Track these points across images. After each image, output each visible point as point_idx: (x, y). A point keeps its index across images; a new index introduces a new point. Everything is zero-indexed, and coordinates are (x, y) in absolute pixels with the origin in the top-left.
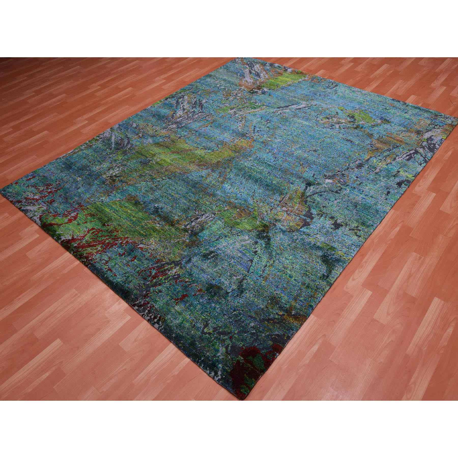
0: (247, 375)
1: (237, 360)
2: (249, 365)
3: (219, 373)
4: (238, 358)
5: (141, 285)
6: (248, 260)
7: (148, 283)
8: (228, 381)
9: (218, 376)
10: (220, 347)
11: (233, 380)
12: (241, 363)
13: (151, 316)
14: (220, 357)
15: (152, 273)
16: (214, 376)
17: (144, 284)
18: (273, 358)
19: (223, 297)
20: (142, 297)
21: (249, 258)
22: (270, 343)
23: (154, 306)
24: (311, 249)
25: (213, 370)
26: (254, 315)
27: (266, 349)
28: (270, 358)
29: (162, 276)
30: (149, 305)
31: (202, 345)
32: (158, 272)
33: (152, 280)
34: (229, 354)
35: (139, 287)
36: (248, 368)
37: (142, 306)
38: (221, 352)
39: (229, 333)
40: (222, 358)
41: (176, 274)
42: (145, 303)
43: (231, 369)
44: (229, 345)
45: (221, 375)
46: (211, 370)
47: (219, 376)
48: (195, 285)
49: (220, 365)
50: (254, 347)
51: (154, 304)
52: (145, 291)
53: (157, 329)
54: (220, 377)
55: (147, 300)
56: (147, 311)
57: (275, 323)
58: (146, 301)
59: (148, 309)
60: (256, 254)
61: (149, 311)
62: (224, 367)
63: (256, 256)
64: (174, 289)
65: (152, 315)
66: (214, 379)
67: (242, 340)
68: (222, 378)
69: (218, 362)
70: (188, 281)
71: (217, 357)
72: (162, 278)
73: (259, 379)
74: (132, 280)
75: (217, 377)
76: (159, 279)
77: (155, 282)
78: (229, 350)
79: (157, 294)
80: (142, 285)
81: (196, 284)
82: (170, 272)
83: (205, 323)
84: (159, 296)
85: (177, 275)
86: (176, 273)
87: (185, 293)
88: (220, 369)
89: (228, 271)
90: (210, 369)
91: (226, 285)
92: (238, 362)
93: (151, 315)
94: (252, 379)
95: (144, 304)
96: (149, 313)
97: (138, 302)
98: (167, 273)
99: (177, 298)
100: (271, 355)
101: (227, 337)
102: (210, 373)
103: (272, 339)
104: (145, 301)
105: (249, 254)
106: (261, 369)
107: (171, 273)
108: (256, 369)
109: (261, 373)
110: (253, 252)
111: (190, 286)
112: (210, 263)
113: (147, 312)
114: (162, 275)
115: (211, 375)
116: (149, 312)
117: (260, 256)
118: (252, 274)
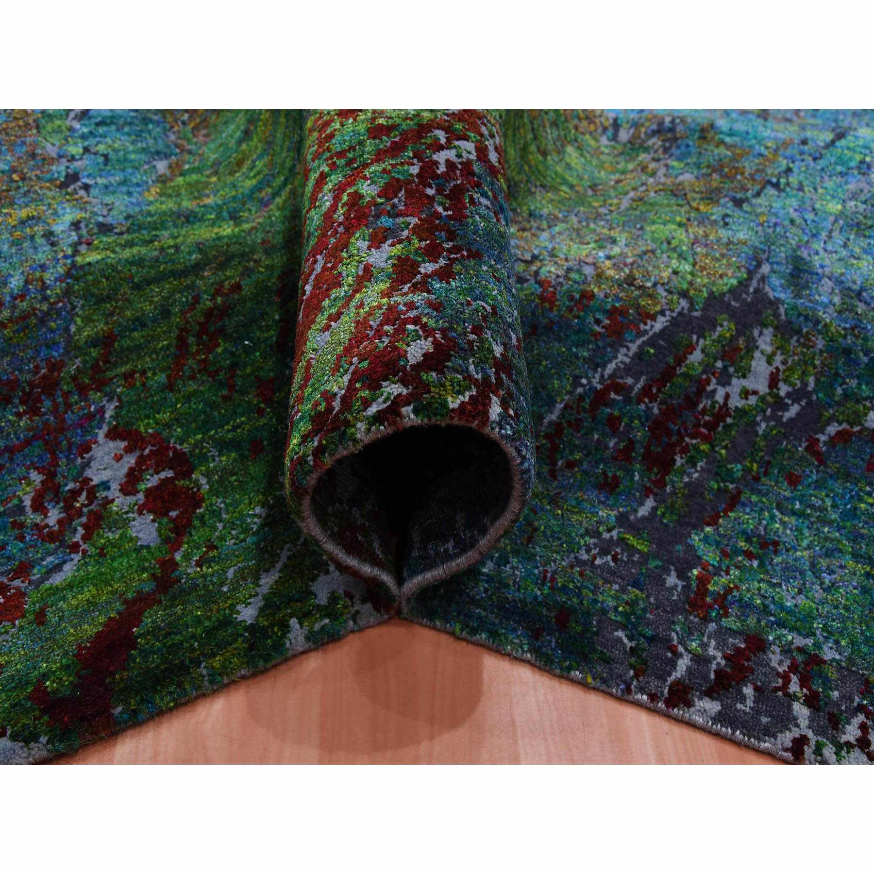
7: (644, 511)
17: (624, 521)
29: (705, 437)
33: (661, 483)
35: (604, 552)
72: (713, 451)
76: (693, 460)
82: (738, 382)
86: (774, 381)
98: (719, 399)
107: (745, 394)
114: (698, 424)
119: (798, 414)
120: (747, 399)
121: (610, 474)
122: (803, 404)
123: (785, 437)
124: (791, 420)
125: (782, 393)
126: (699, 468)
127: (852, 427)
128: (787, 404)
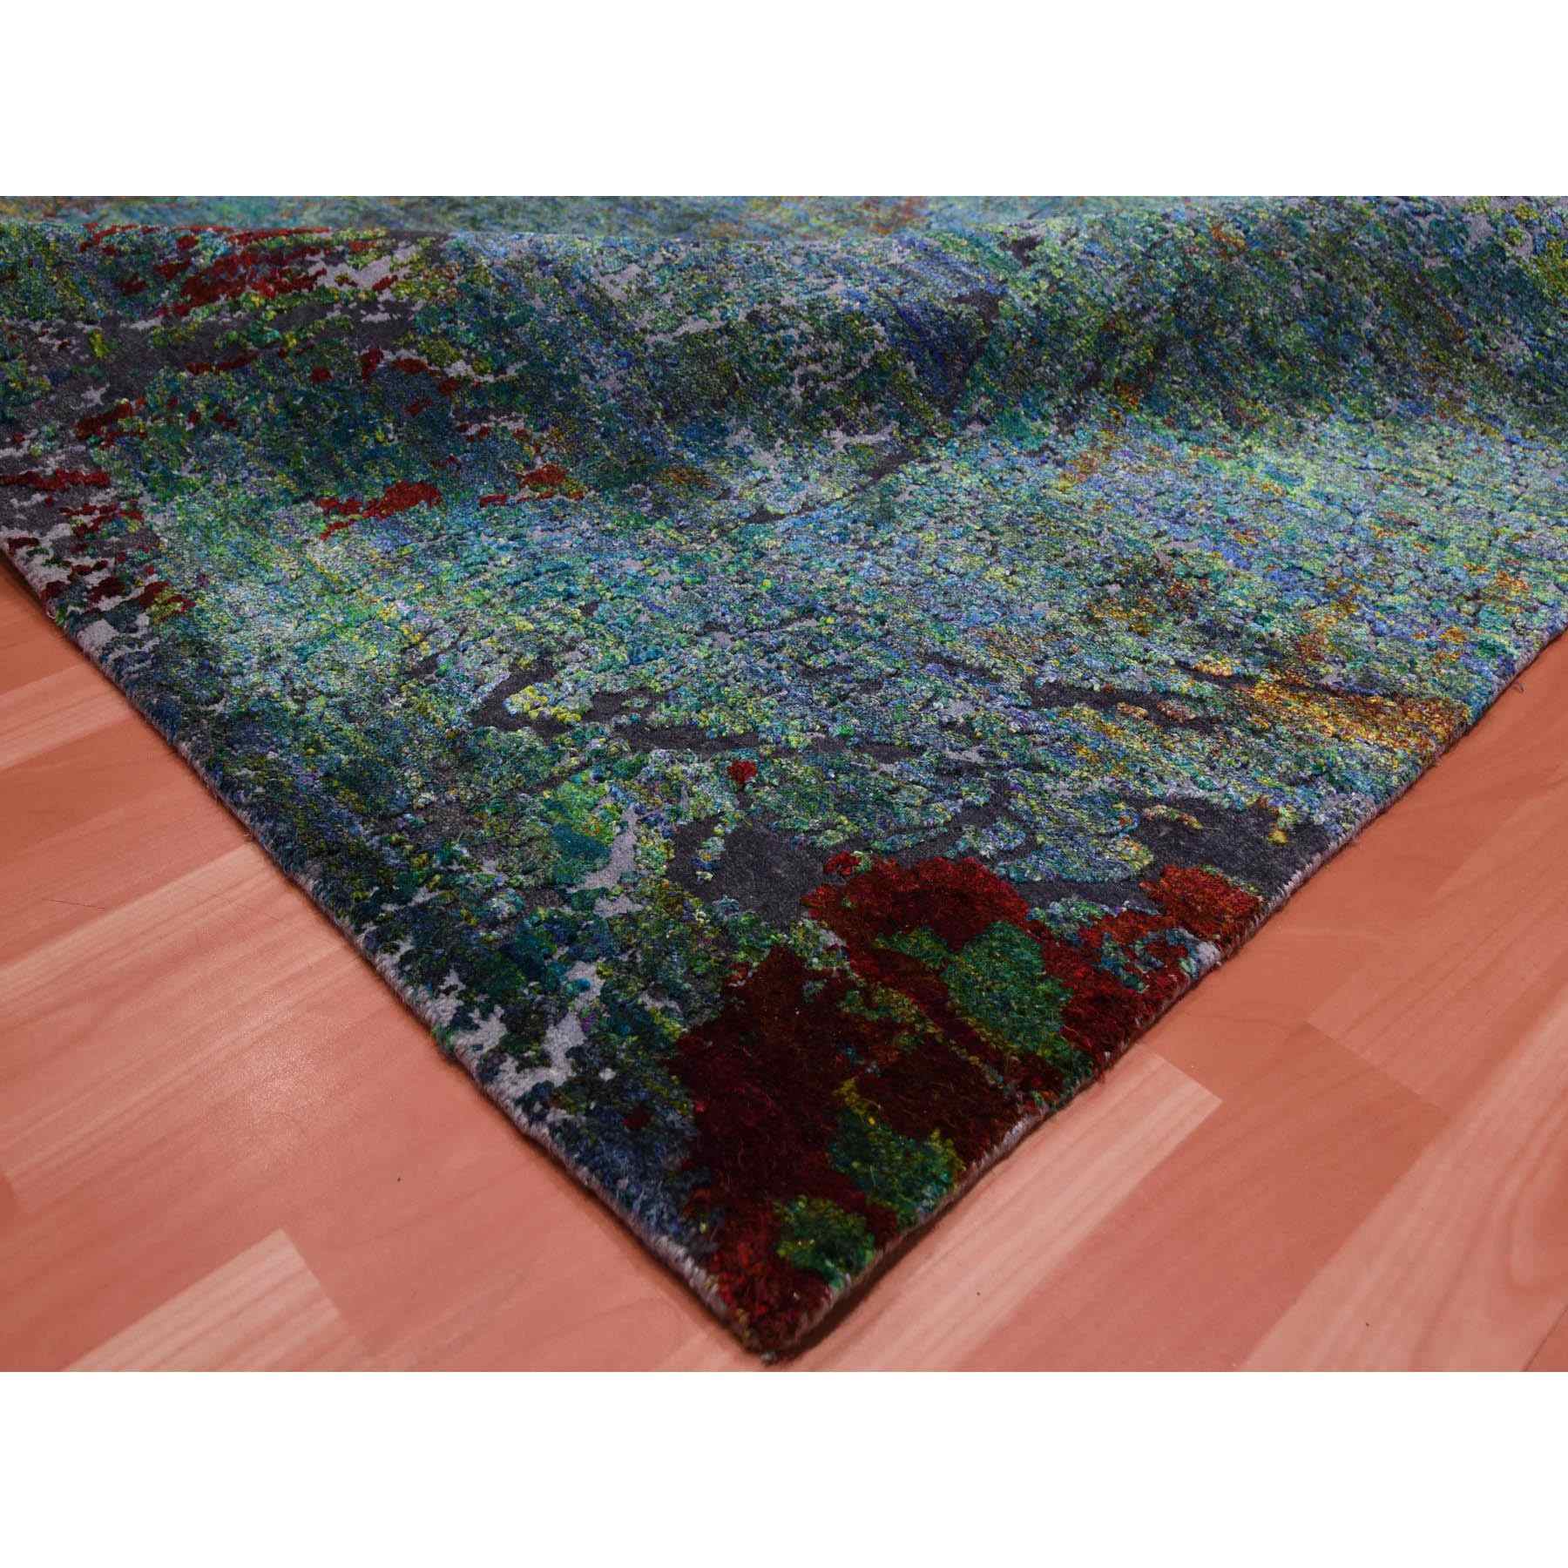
0: (864, 1088)
1: (776, 948)
2: (904, 1006)
3: (564, 1036)
4: (786, 929)
5: (79, 325)
6: (964, 290)
7: (141, 325)
8: (640, 1117)
9: (545, 1060)
10: (623, 825)
11: (700, 1120)
12: (817, 976)
13: (85, 571)
14: (602, 903)
15: (198, 253)
16: (500, 1052)
17: (110, 323)
18: (1163, 972)
19: (723, 533)
20: (58, 424)
21: (966, 279)
22: (1135, 856)
23: (135, 513)
24: (1459, 289)
25: (502, 996)
26: (976, 655)
27: (1086, 891)
28: (1124, 976)
29: (266, 293)
30: (101, 495)
31: (451, 795)
32: (244, 256)
33: (183, 311)
34: (705, 893)
35: (59, 336)
36: (890, 1027)
37: (43, 490)
38: (622, 860)
39: (732, 742)
40: (628, 915)
41: (386, 295)
42: (73, 477)
43: (697, 1021)
44: (715, 819)
45: (575, 1053)
46: (480, 999)
47: (558, 1056)
48: (511, 426)
49: (584, 972)
50: (969, 864)
51: (147, 501)
52: (97, 383)
53: (97, 654)
54: (558, 1074)
55: (100, 455)
56: (64, 530)
57: (1167, 723)
58: (88, 460)
59: (85, 519)
60: (1028, 262)
61: (81, 531)
62: (621, 985)
63: (1026, 274)
64: (335, 422)
65: (100, 566)
66: (491, 1088)
67: (849, 804)
68: (584, 1083)
69: (571, 940)
70: (467, 380)
71: (567, 900)
72: (263, 308)
73: (1005, 1155)
74: (14, 268)
75: (524, 1065)
76: (237, 306)
77: (207, 324)
78: (705, 857)
79: (194, 432)
80: (89, 328)
81: (521, 425)
82: (345, 269)
83: (530, 657)
84: (200, 454)
85: (386, 303)
86: (383, 284)
87: (419, 477)
88: (579, 1003)
89: (795, 363)
90: (474, 981)
91: (759, 475)
92: (787, 964)
93: (88, 561)
94: (922, 1135)
95: (62, 481)
96: (79, 549)
97: (20, 453)
98: (312, 271)
99: (344, 499)
100: (1138, 947)
101: (707, 768)
102: (461, 1021)
103: (1146, 832)
104: (75, 458)
105: (973, 252)
106: (1027, 1056)
107: (343, 280)
108: (975, 1045)
109: (1025, 1086)
110: (1003, 245)
111: (473, 430)
112: (666, 272)
113: (64, 539)
114: (271, 280)
115: (462, 1040)
116: (82, 540)
117: (1059, 273)
118: (977, 428)
119: (381, 323)
120: (340, 284)
121: (140, 279)
122: (395, 317)
123: (351, 334)
124: (372, 323)
125: (381, 299)
126: (235, 316)
127: (430, 364)
128: (378, 309)
